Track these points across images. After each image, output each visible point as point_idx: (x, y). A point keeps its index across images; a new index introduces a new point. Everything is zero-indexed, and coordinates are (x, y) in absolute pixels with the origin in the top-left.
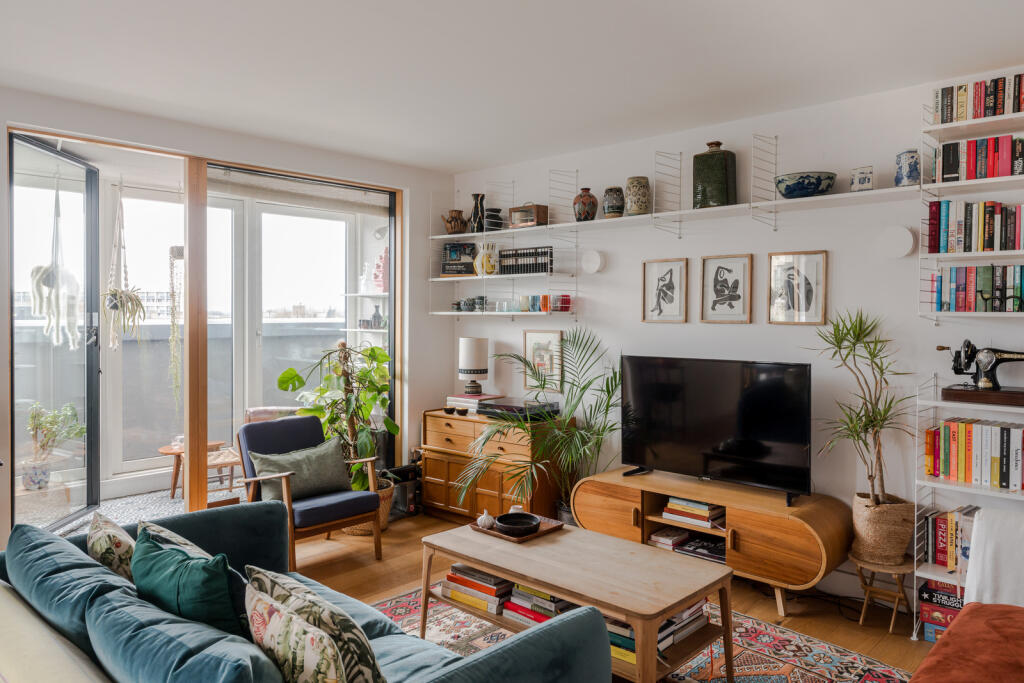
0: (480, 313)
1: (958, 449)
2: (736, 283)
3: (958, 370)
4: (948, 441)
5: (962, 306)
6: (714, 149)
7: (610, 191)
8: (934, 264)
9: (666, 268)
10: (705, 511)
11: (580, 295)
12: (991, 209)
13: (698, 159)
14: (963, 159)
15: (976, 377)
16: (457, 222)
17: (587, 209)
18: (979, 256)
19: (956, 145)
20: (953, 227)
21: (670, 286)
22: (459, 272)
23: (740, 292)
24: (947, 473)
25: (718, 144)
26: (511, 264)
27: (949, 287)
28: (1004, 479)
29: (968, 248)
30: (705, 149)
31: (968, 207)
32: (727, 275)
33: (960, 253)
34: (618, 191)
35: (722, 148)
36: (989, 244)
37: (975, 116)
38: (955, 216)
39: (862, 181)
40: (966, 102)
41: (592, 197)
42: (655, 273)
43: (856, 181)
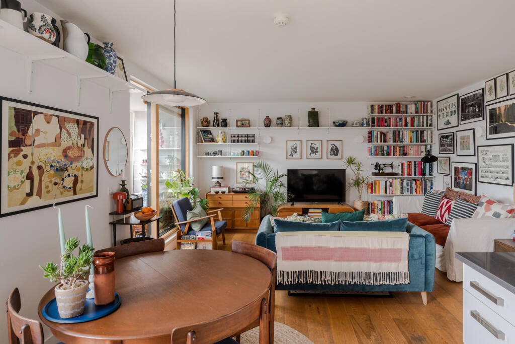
0: (220, 156)
1: (377, 187)
2: (317, 148)
3: (376, 169)
4: (375, 185)
5: (376, 154)
6: (313, 110)
7: (278, 118)
8: (371, 145)
9: (295, 142)
10: (320, 211)
11: (261, 150)
12: (382, 133)
13: (309, 112)
14: (376, 121)
15: (379, 170)
16: (206, 122)
17: (268, 123)
18: (379, 143)
19: (374, 118)
20: (374, 137)
21: (296, 148)
22: (210, 141)
23: (318, 150)
24: (375, 192)
25: (314, 109)
26: (237, 139)
27: (373, 150)
28: (386, 192)
29: (377, 142)
30: (311, 110)
31: (377, 132)
32: (314, 146)
33: (376, 143)
34: (281, 118)
35: (315, 110)
36: (381, 141)
37: (378, 113)
38: (375, 134)
39: (356, 124)
40: (376, 109)
41: (269, 119)
42: (290, 144)
43: (355, 124)
